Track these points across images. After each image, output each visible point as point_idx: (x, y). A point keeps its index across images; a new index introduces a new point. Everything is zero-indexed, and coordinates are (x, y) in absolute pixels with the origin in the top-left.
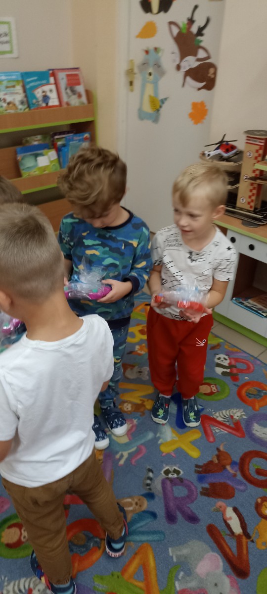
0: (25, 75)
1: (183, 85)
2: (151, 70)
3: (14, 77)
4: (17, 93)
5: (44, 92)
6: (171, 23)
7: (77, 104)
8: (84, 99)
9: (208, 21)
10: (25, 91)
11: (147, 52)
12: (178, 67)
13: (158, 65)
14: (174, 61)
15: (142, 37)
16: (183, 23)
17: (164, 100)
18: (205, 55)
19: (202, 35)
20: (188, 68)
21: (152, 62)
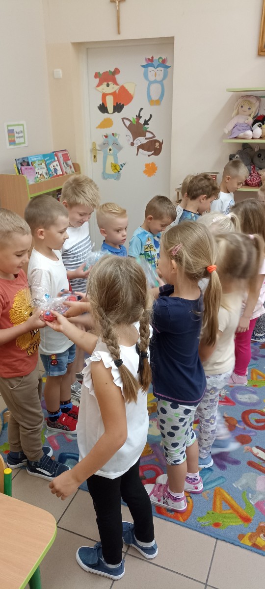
0: (44, 156)
1: (137, 155)
2: (110, 147)
3: (40, 158)
4: (43, 168)
5: (54, 166)
6: (123, 119)
8: (73, 169)
9: (151, 116)
10: (46, 167)
11: (106, 137)
12: (132, 144)
13: (116, 144)
14: (129, 140)
15: (101, 128)
16: (133, 118)
17: (123, 165)
18: (152, 136)
19: (148, 124)
20: (140, 144)
21: (111, 142)
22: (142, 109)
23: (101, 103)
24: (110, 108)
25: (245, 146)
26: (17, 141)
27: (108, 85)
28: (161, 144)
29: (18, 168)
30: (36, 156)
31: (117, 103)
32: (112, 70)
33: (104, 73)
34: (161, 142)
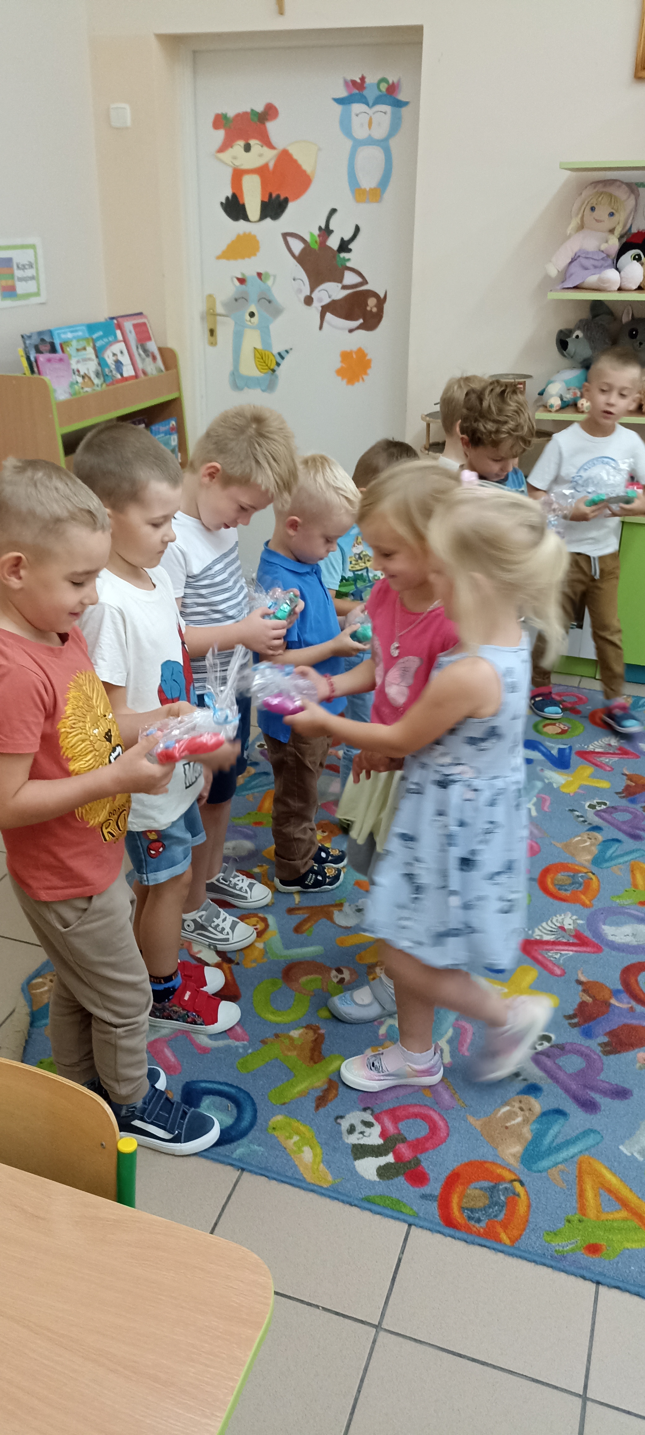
0: (92, 328)
1: (321, 327)
2: (253, 308)
3: (80, 333)
4: (90, 359)
5: (114, 355)
6: (285, 235)
7: (155, 372)
8: (160, 362)
9: (357, 229)
10: (97, 357)
11: (242, 281)
12: (309, 301)
13: (267, 300)
14: (300, 291)
15: (228, 258)
16: (312, 234)
17: (284, 354)
18: (358, 280)
19: (350, 251)
20: (326, 301)
21: (253, 296)
22: (333, 211)
23: (230, 195)
24: (253, 205)
25: (597, 308)
26: (21, 288)
27: (247, 148)
28: (381, 302)
29: (28, 359)
30: (72, 328)
31: (270, 195)
32: (260, 108)
33: (238, 116)
34: (382, 296)
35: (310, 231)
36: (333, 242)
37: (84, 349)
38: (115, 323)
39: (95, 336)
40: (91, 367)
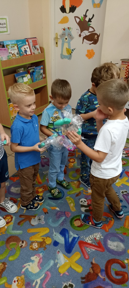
0: (18, 41)
1: (83, 43)
2: (66, 37)
3: (13, 43)
4: (15, 50)
5: (24, 48)
6: (75, 17)
7: (37, 53)
8: (40, 51)
9: (93, 15)
10: (18, 49)
11: (64, 29)
12: (80, 36)
13: (70, 35)
14: (78, 33)
15: (61, 23)
16: (82, 17)
17: (73, 50)
18: (93, 30)
19: (91, 22)
20: (85, 36)
21: (67, 34)
22: (88, 10)
23: (62, 6)
26: (2, 30)
28: (98, 36)
30: (11, 41)
31: (72, 5)
34: (99, 35)
35: (81, 16)
36: (87, 19)
37: (14, 47)
38: (27, 40)
39: (18, 44)
40: (16, 51)
